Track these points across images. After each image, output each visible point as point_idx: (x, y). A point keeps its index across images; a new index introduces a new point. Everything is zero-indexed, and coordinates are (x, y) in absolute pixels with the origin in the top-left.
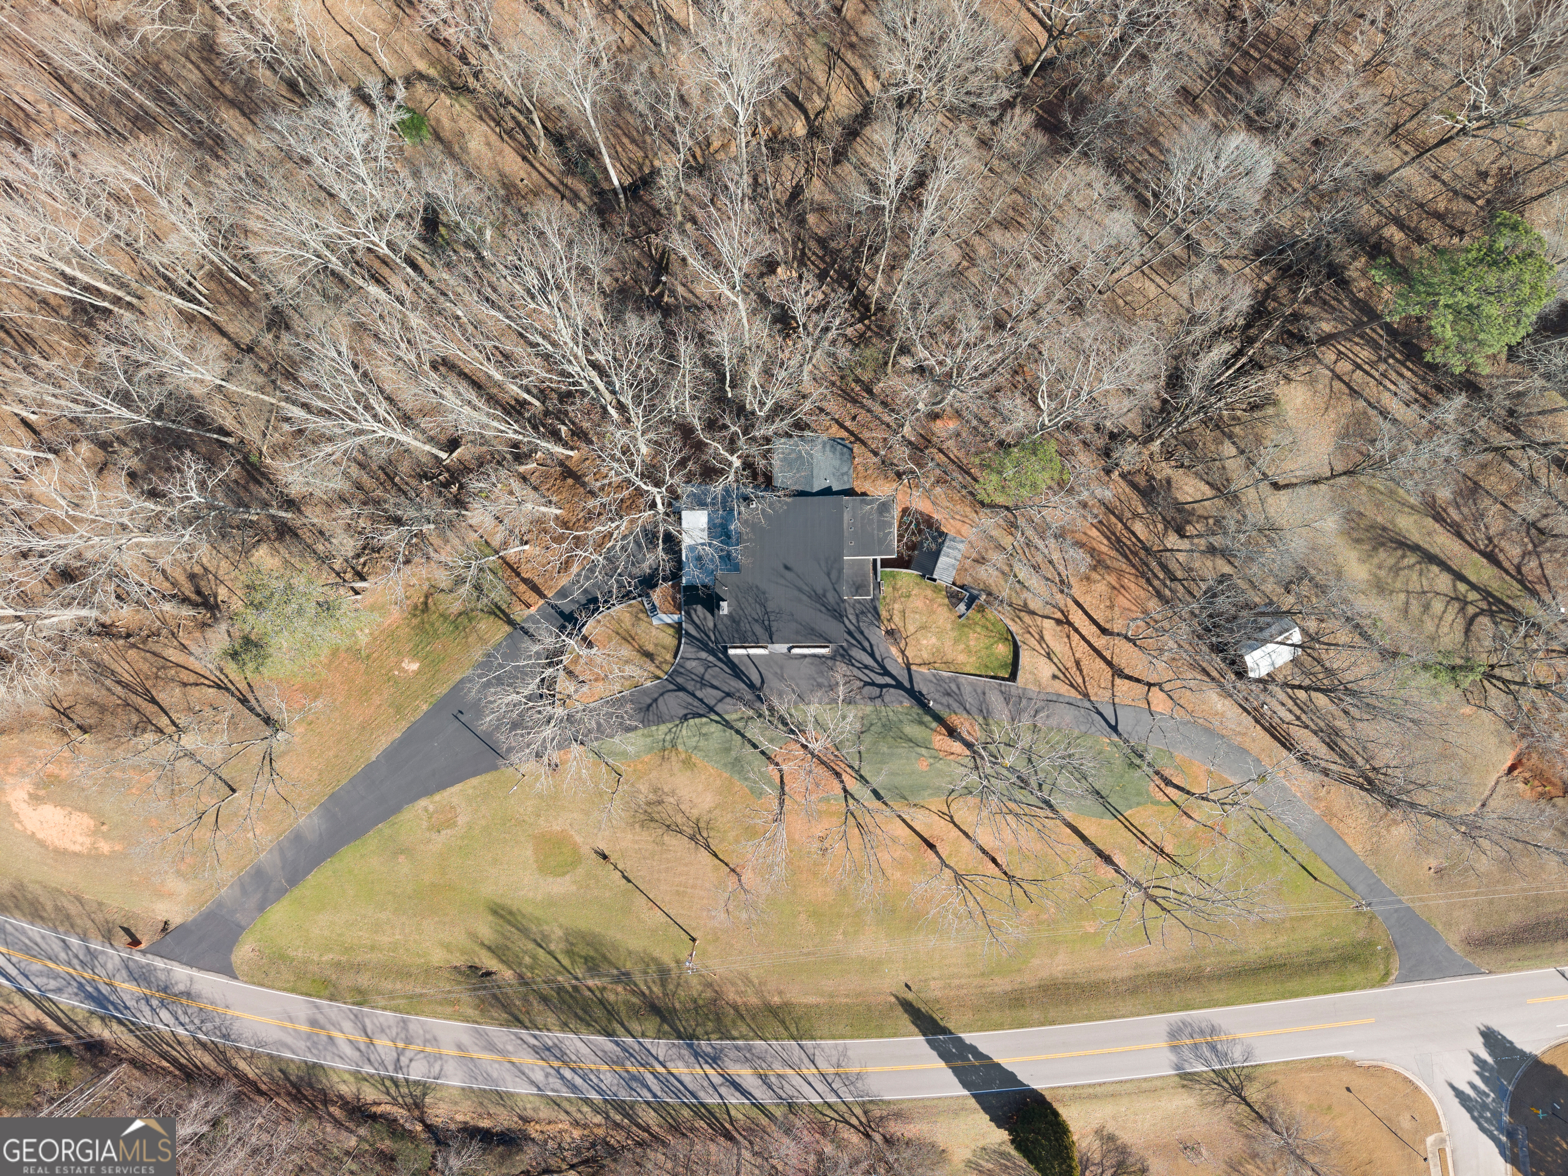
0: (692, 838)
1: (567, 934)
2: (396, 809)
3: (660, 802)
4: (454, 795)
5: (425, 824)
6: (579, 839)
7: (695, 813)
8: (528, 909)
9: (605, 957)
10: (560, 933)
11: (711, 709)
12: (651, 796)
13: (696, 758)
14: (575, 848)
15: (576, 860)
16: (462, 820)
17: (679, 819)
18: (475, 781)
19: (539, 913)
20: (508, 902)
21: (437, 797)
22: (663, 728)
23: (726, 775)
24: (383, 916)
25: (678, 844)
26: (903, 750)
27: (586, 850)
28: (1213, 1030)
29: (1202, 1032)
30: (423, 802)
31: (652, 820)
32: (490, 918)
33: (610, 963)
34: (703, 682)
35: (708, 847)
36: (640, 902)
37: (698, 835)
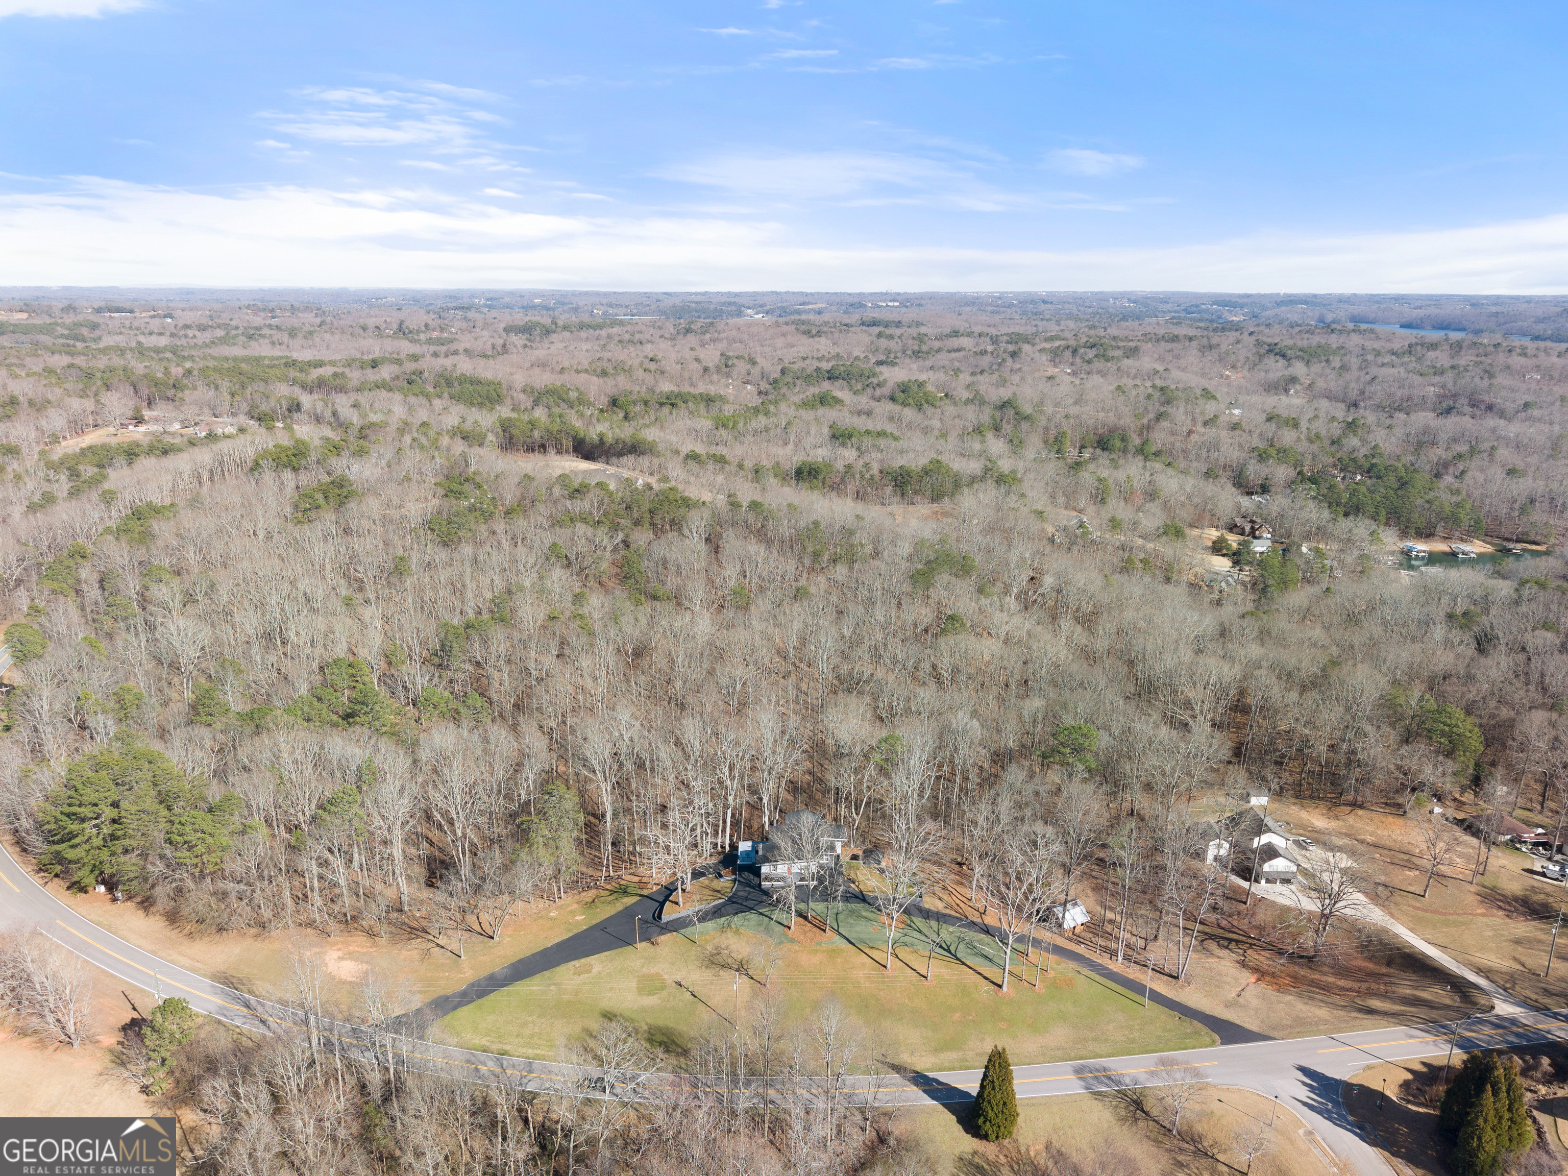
0: (737, 970)
1: (650, 1028)
2: (558, 964)
3: (719, 954)
4: (593, 960)
5: (572, 972)
6: (666, 977)
7: (740, 957)
8: (628, 1014)
9: (674, 1042)
10: (646, 1028)
11: (752, 909)
12: (714, 952)
13: (742, 930)
14: (663, 981)
15: (663, 987)
16: (594, 971)
17: (730, 961)
18: (607, 953)
19: (634, 1016)
20: (615, 1010)
21: (583, 961)
22: (723, 919)
23: (760, 935)
24: (530, 1019)
25: (727, 976)
26: (863, 922)
27: (669, 982)
28: (1105, 1069)
29: (1098, 1070)
30: (575, 963)
31: (713, 963)
32: (601, 1019)
33: (677, 1045)
34: (747, 899)
35: (747, 974)
36: (701, 1007)
37: (741, 968)
